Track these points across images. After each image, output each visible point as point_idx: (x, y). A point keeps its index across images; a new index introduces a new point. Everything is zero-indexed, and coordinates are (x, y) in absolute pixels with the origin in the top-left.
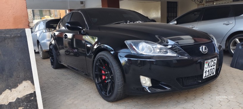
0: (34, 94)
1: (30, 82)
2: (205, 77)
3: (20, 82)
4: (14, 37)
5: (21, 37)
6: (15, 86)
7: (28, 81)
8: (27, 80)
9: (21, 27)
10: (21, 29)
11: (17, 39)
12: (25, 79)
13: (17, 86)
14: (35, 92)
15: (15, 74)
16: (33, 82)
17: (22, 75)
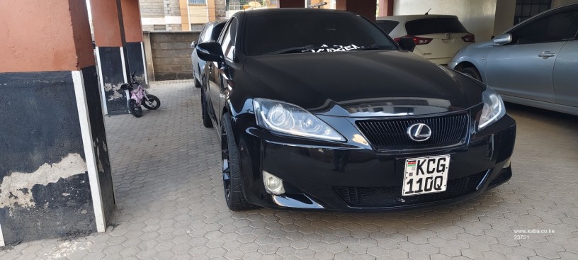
0: (85, 176)
1: (79, 156)
2: (406, 193)
3: (65, 155)
4: (55, 84)
5: (65, 83)
6: (58, 160)
7: (76, 154)
8: (74, 152)
9: (65, 68)
10: (66, 72)
11: (60, 87)
12: (72, 151)
13: (61, 160)
14: (87, 172)
15: (57, 141)
16: (83, 157)
17: (67, 143)
